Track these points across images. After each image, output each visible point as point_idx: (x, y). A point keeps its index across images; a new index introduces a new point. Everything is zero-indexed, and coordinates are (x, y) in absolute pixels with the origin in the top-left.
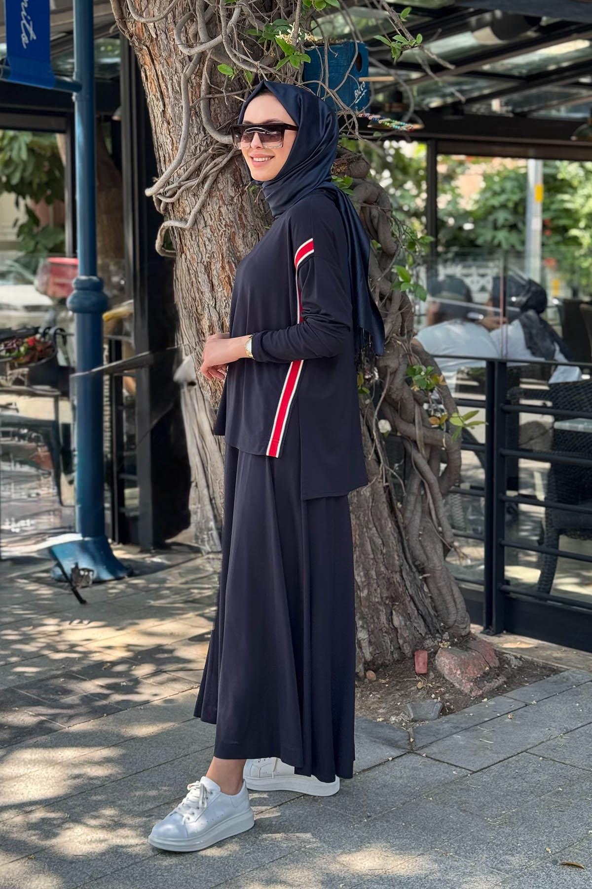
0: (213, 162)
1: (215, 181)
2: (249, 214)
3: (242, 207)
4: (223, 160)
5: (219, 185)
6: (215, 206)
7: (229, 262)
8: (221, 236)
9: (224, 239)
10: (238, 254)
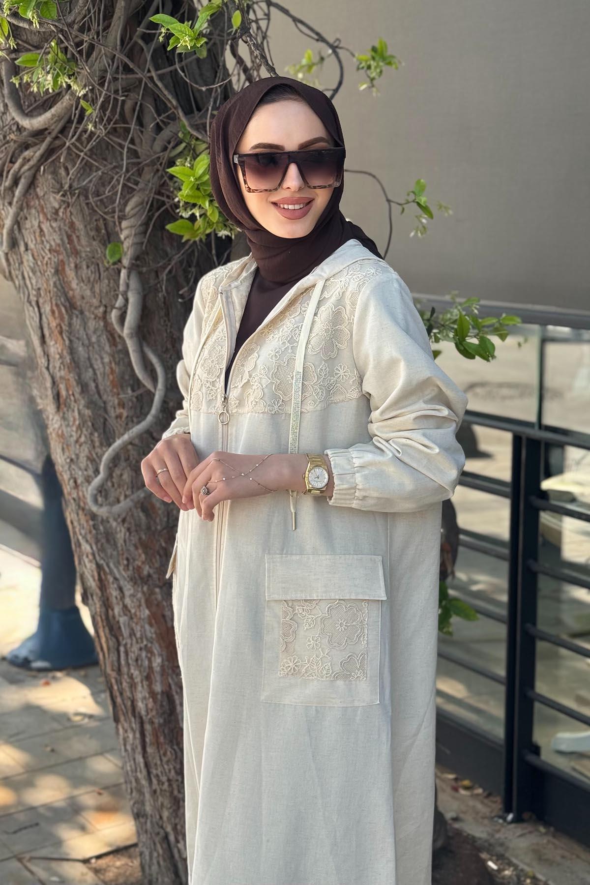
0: (22, 157)
1: (32, 184)
2: (82, 233)
3: (72, 225)
4: (35, 154)
5: (38, 190)
6: (34, 222)
7: (57, 305)
8: (47, 264)
9: (50, 271)
10: (71, 293)
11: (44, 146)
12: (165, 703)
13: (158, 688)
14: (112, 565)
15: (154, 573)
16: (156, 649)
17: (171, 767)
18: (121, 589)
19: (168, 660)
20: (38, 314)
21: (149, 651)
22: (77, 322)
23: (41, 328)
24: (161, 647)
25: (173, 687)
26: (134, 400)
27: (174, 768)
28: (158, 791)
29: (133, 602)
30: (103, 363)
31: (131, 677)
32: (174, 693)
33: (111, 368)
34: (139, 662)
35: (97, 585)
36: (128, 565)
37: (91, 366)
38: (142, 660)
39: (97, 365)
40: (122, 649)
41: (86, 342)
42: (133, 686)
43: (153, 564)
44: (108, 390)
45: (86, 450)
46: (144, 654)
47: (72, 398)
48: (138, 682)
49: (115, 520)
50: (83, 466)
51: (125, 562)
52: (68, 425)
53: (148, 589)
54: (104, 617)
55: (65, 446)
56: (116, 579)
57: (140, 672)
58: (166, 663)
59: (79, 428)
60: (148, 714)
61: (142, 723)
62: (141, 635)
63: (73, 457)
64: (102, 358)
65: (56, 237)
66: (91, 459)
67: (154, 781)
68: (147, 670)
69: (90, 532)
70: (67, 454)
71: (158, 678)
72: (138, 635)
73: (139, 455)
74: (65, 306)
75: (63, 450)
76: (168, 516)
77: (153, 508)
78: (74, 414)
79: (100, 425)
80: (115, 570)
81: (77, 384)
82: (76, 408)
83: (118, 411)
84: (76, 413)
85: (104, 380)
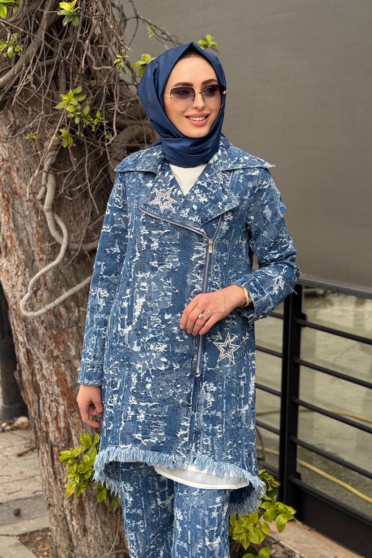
10: (14, 185)
12: (65, 435)
13: (62, 425)
14: (35, 349)
15: (61, 354)
16: (61, 400)
18: (41, 364)
19: (68, 408)
21: (57, 402)
22: (17, 202)
24: (63, 399)
25: (71, 424)
26: (50, 249)
28: (61, 489)
29: (47, 372)
30: (32, 227)
31: (47, 419)
32: (71, 428)
33: (37, 231)
34: (51, 409)
35: (27, 362)
36: (45, 350)
37: (25, 229)
38: (52, 408)
39: (29, 228)
40: (41, 401)
41: (23, 215)
42: (47, 423)
43: (60, 349)
44: (35, 243)
45: (22, 280)
46: (53, 404)
47: (14, 248)
48: (50, 422)
49: (37, 322)
50: (19, 289)
51: (43, 348)
52: (11, 265)
53: (57, 364)
54: (30, 382)
55: (9, 277)
56: (38, 358)
57: (51, 415)
58: (67, 410)
59: (17, 266)
60: (55, 441)
61: (52, 447)
62: (52, 392)
63: (14, 284)
64: (31, 224)
65: (6, 152)
66: (23, 284)
67: (59, 483)
68: (55, 415)
69: (23, 329)
70: (10, 282)
71: (62, 419)
72: (50, 392)
73: (53, 283)
74: (11, 194)
75: (8, 279)
76: (69, 320)
77: (60, 315)
78: (14, 259)
79: (29, 264)
80: (37, 353)
81: (17, 239)
82: (16, 255)
83: (41, 256)
84: (16, 258)
85: (32, 238)
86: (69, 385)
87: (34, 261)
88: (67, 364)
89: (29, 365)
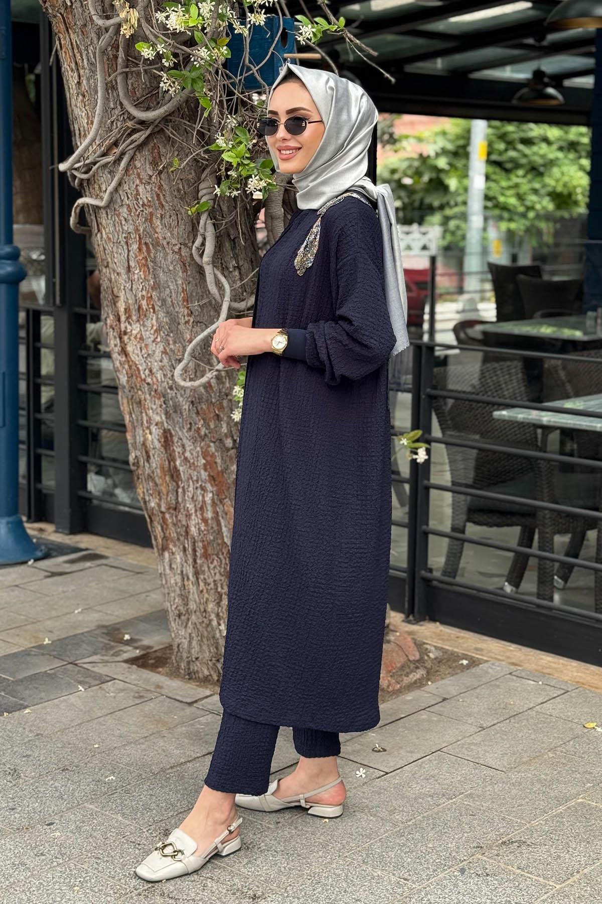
0: (130, 139)
2: (168, 193)
3: (160, 187)
4: (140, 137)
5: (136, 162)
6: (131, 184)
7: (146, 244)
8: (138, 216)
9: (141, 220)
10: (156, 235)
11: (148, 132)
12: (214, 526)
13: (209, 515)
14: (177, 429)
15: (210, 433)
16: (209, 487)
17: (217, 571)
18: (183, 446)
19: (218, 495)
20: (126, 251)
21: (203, 489)
22: (160, 256)
23: (128, 262)
24: (212, 485)
25: (220, 514)
26: (200, 310)
27: (220, 572)
28: (205, 591)
29: (192, 454)
30: (177, 285)
31: (188, 511)
32: (220, 518)
33: (183, 288)
34: (195, 498)
35: (162, 446)
36: (190, 429)
37: (168, 287)
38: (197, 496)
39: (173, 286)
40: (180, 490)
41: (166, 270)
42: (188, 516)
43: (209, 426)
44: (180, 303)
45: (162, 347)
46: (199, 491)
47: (152, 310)
48: (192, 514)
49: (182, 396)
50: (157, 359)
51: (189, 426)
52: (146, 331)
53: (206, 444)
54: (166, 469)
55: (143, 345)
56: (181, 439)
57: (195, 506)
58: (216, 497)
59: (156, 331)
60: (200, 534)
61: (194, 543)
62: (198, 478)
63: (150, 352)
64: (176, 281)
65: (149, 196)
66: (164, 352)
67: (202, 584)
68: (201, 503)
69: (161, 406)
70: (143, 351)
71: (209, 508)
72: (195, 478)
73: (201, 348)
74: (152, 244)
75: (141, 348)
76: (220, 392)
77: (211, 386)
78: (152, 322)
79: (174, 328)
80: (180, 433)
81: (159, 299)
82: (154, 318)
83: (187, 319)
84: (154, 322)
85: (177, 297)
86: (220, 469)
87: (179, 324)
88: (217, 443)
89: (166, 449)
